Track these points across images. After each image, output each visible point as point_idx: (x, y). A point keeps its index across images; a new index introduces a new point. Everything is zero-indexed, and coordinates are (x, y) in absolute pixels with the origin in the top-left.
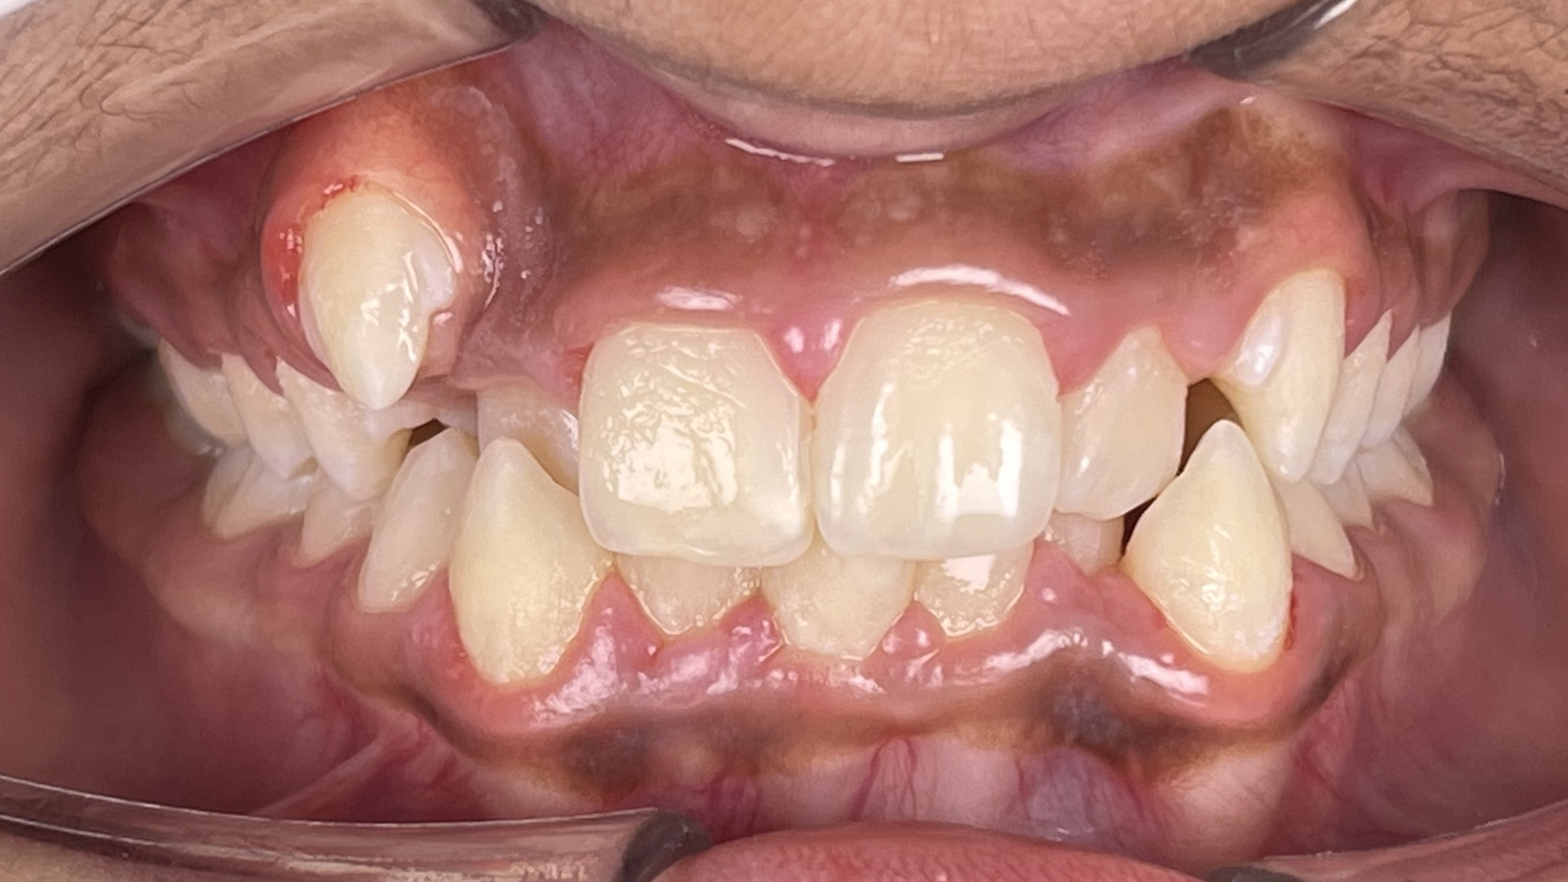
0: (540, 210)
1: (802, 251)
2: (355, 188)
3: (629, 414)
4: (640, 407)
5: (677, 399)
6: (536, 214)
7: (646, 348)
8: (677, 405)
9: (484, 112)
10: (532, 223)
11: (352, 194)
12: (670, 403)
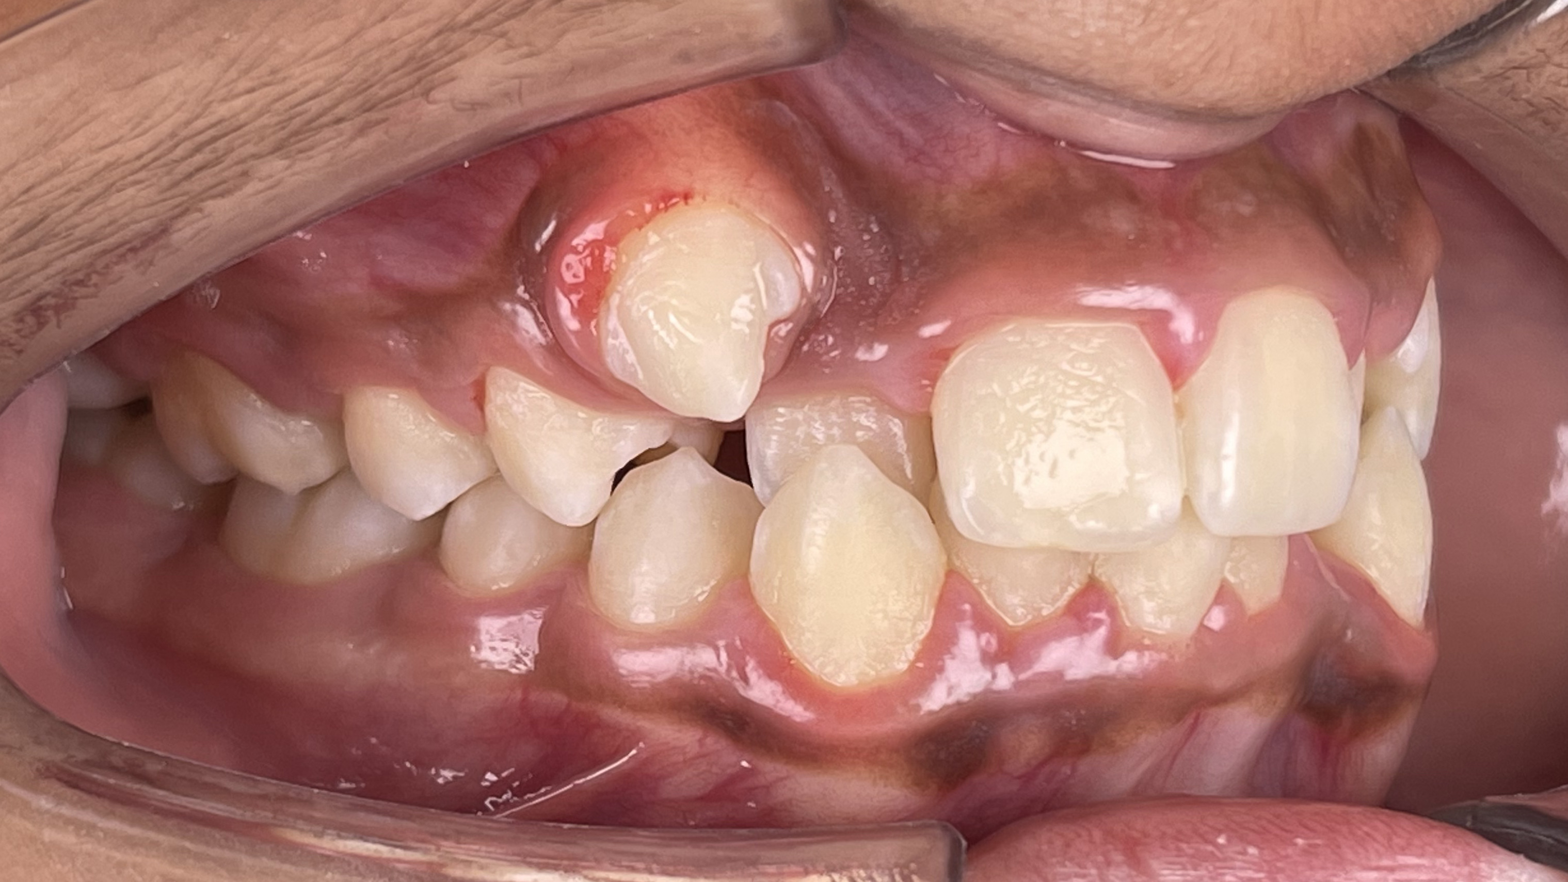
0: (873, 218)
1: (1178, 244)
2: (690, 201)
3: (1022, 408)
4: (1033, 401)
5: (1069, 392)
6: (868, 223)
7: (1032, 344)
8: (1070, 397)
9: (793, 124)
10: (870, 231)
11: (686, 207)
12: (1063, 395)
